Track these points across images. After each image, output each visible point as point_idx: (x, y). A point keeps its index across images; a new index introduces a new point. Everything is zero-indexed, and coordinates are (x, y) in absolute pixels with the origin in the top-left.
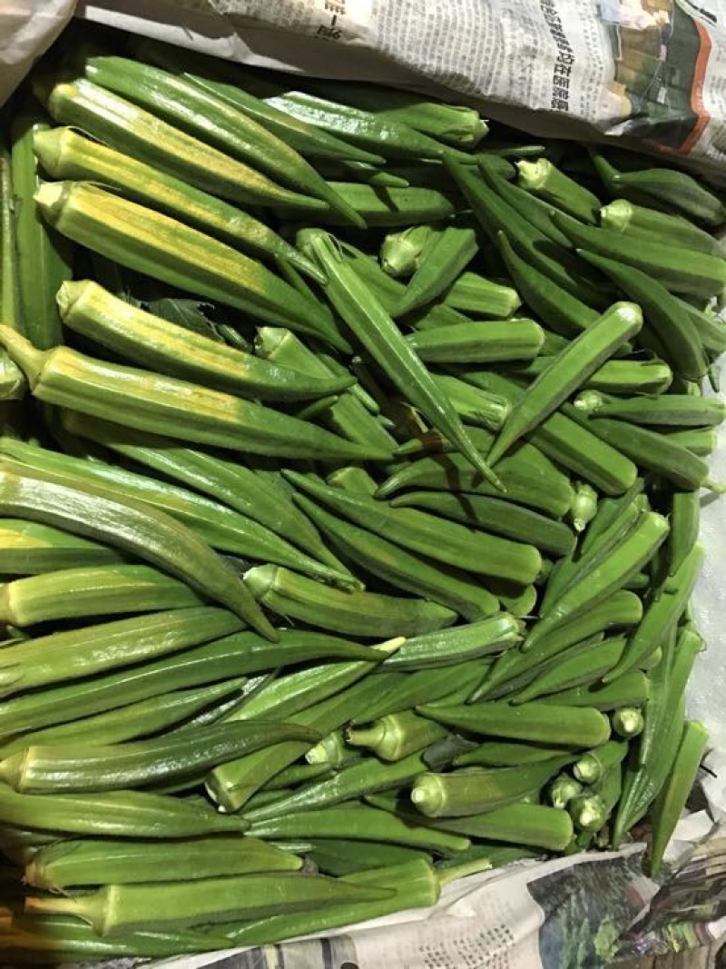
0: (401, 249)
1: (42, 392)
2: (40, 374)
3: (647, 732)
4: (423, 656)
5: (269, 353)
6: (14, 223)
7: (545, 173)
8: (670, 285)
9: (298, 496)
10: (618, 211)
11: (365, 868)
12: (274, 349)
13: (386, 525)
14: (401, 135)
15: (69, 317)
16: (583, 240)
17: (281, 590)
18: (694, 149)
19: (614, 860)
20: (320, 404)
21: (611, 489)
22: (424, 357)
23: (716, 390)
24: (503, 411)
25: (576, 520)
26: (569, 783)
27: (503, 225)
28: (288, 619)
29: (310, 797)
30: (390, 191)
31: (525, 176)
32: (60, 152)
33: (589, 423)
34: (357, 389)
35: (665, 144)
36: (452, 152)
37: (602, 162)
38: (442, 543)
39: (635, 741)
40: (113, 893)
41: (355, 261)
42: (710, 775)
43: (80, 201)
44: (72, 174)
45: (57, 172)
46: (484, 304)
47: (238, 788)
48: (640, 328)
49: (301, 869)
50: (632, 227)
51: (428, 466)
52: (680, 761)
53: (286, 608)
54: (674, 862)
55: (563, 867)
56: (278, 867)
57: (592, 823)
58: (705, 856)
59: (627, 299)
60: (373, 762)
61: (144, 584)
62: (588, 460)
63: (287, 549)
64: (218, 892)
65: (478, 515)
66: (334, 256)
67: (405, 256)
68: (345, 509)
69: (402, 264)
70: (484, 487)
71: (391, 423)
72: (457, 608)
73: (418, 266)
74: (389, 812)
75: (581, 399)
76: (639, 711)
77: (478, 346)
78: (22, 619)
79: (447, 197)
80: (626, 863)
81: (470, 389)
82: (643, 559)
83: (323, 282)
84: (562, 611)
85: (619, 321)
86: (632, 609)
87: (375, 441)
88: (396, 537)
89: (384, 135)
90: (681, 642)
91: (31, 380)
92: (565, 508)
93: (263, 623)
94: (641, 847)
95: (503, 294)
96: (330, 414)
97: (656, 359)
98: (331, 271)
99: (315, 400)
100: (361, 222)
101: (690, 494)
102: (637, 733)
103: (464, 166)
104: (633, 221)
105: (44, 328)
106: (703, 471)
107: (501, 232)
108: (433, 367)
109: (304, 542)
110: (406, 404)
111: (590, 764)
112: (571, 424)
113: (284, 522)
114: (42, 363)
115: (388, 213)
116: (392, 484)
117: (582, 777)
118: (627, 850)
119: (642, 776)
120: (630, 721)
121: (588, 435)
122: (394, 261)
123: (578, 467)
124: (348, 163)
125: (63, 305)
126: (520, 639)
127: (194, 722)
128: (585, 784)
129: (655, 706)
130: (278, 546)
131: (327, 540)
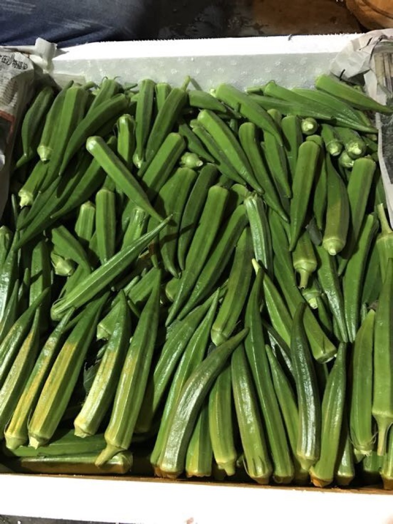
0: (61, 267)
1: (125, 445)
2: (116, 447)
3: (314, 115)
4: (264, 248)
5: (109, 334)
6: (50, 456)
7: (25, 193)
8: (79, 119)
9: (179, 317)
10: (43, 152)
11: (380, 274)
12: (107, 332)
13: (194, 273)
14: (6, 271)
15: (90, 433)
16: (55, 172)
17: (222, 328)
18: (12, 114)
19: (382, 132)
20: (133, 309)
21: (183, 146)
22: (112, 254)
23: (136, 85)
24: (139, 210)
25: (197, 165)
26: (342, 158)
27: (48, 216)
28: (238, 322)
29: (336, 307)
30: (33, 275)
31: (27, 202)
32: (14, 438)
33: (148, 161)
34: (127, 289)
35: (9, 130)
36: (13, 245)
37: (19, 163)
38: (204, 241)
39: (319, 122)
40: (376, 412)
41: (67, 291)
42: (344, 73)
43: (36, 429)
44: (25, 433)
45: (25, 439)
46: (89, 221)
47: (324, 348)
48: (99, 137)
49: (375, 310)
50: (50, 144)
51: (164, 251)
52: (334, 93)
53: (232, 324)
54: (387, 95)
55: (384, 163)
56: (372, 323)
57: (360, 148)
58: (384, 78)
59: (85, 144)
60: (319, 272)
61: (217, 398)
62: (166, 161)
63: (204, 324)
64: (380, 357)
65: (190, 223)
66: (63, 303)
67: (64, 265)
68: (185, 294)
69: (68, 267)
70: (177, 220)
71: (145, 269)
72: (241, 229)
73: (69, 258)
74: (348, 262)
75: (137, 165)
76: (303, 120)
77: (107, 226)
78: (232, 457)
79: (36, 245)
80: (386, 125)
81: (130, 227)
82: (220, 125)
83: (74, 309)
84: (244, 172)
85: (96, 149)
86: (247, 129)
87: (152, 278)
88: (199, 267)
89: (7, 280)
90: (270, 95)
91: (120, 450)
92: (191, 172)
93: (239, 336)
94: (377, 116)
95: (84, 211)
96: (138, 303)
97: (117, 124)
98: (69, 305)
99: (131, 311)
100: (46, 291)
101: (190, 97)
102: (315, 121)
103: (21, 236)
104: (47, 145)
105: (98, 443)
106: (177, 91)
107: (51, 217)
108: (117, 249)
109: (200, 315)
110: (137, 260)
111: (331, 147)
112: (149, 171)
113: (189, 326)
114: (112, 446)
115: (43, 276)
116: (171, 270)
117: (338, 151)
118: (379, 125)
119: (339, 117)
120: (308, 126)
121: (154, 161)
122: (67, 270)
123: (171, 165)
124: (19, 297)
125: (85, 435)
126: (256, 195)
127: (291, 369)
128: (343, 149)
129: (301, 111)
130: (201, 329)
131: (201, 302)
